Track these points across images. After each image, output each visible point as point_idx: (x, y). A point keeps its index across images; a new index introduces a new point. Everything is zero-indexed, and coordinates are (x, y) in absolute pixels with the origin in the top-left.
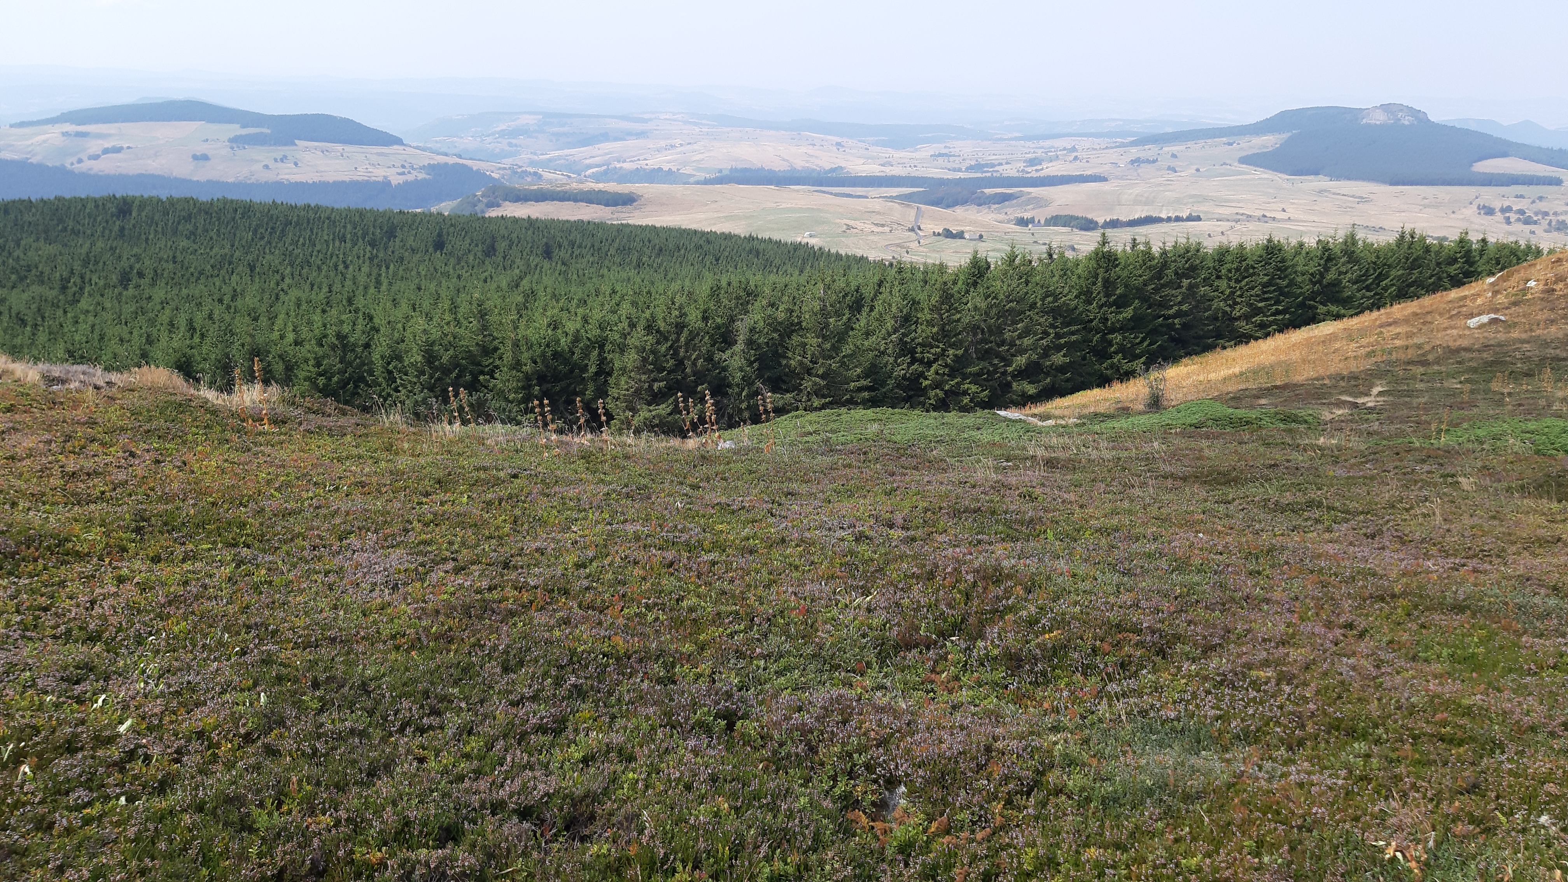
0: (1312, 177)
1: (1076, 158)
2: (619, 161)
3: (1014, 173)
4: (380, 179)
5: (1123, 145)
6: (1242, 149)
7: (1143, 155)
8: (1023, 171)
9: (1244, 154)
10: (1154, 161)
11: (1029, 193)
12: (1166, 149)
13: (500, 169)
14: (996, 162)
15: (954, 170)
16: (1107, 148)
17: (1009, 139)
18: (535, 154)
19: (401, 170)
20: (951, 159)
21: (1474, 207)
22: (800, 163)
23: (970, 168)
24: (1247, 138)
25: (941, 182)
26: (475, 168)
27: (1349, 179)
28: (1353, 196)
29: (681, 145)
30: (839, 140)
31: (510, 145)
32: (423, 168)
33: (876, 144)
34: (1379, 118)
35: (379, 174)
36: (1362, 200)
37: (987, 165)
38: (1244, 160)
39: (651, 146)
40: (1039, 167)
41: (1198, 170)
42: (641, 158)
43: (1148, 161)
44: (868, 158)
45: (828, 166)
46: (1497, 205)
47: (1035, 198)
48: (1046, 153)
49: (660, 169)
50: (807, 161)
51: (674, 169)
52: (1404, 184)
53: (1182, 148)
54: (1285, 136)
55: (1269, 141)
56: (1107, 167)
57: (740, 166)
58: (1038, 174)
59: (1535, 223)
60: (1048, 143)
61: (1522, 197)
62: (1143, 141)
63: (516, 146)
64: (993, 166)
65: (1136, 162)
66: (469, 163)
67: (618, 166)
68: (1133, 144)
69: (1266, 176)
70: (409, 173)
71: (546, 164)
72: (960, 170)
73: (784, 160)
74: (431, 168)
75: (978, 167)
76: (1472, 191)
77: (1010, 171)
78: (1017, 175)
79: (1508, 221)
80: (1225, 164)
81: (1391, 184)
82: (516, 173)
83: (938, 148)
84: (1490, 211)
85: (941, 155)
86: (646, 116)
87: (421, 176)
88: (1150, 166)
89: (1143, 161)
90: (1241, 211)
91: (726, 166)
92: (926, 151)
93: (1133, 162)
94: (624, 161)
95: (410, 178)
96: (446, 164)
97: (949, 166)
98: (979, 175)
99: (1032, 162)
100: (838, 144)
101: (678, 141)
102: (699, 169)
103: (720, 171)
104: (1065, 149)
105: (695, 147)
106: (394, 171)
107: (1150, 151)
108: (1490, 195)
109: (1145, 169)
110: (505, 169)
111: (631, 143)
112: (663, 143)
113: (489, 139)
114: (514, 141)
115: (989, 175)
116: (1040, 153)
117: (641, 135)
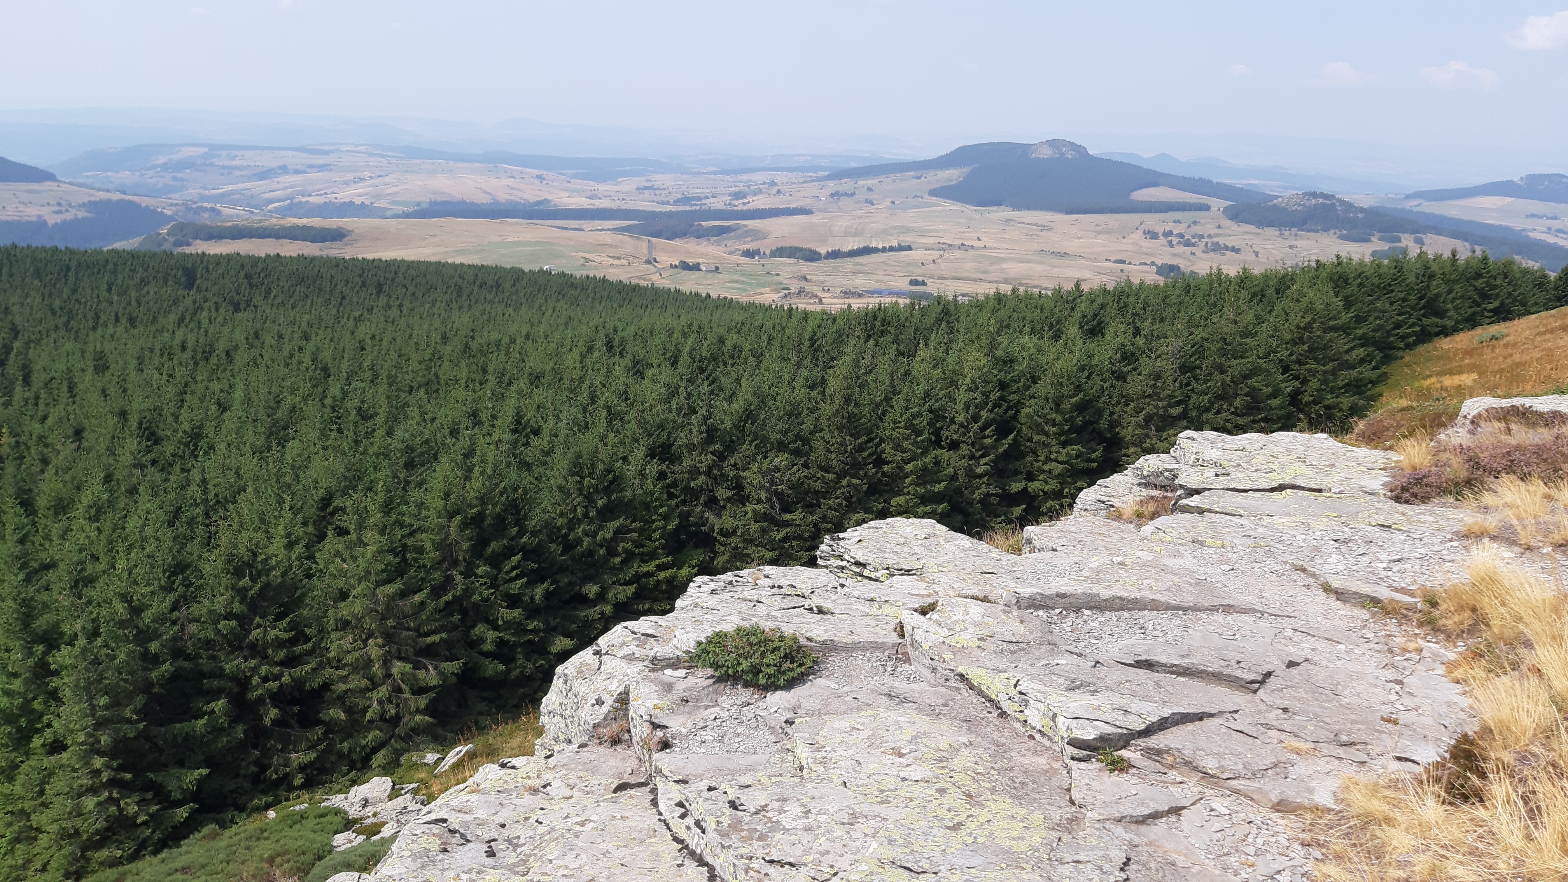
0: (995, 208)
1: (779, 192)
2: (303, 195)
3: (720, 206)
4: (34, 219)
5: (819, 179)
6: (929, 182)
7: (840, 189)
8: (730, 204)
9: (933, 187)
10: (852, 195)
11: (746, 226)
12: (861, 183)
13: (172, 205)
14: (702, 196)
15: (663, 203)
16: (805, 182)
17: (707, 173)
18: (206, 189)
19: (57, 208)
20: (657, 192)
21: (1140, 232)
22: (503, 196)
23: (677, 202)
24: (932, 172)
25: (654, 215)
26: (143, 205)
27: (1029, 209)
28: (1036, 225)
29: (371, 178)
30: (539, 173)
31: (175, 179)
32: (83, 205)
33: (576, 176)
34: (1046, 153)
35: (32, 213)
36: (1045, 228)
37: (693, 199)
38: (933, 193)
39: (337, 179)
40: (746, 201)
41: (893, 203)
42: (329, 191)
43: (847, 195)
44: (573, 191)
45: (532, 199)
46: (1160, 229)
47: (752, 230)
48: (748, 187)
49: (351, 203)
50: (510, 194)
51: (367, 202)
52: (1078, 213)
53: (875, 181)
54: (966, 170)
55: (952, 175)
56: (810, 200)
57: (440, 199)
58: (745, 208)
59: (1194, 245)
60: (745, 177)
61: (1179, 222)
62: (838, 175)
63: (181, 180)
64: (700, 199)
65: (835, 195)
66: (135, 199)
67: (304, 200)
68: (829, 178)
69: (954, 207)
70: (67, 211)
71: (221, 198)
72: (668, 203)
73: (485, 192)
74: (92, 206)
75: (685, 200)
76: (1136, 218)
77: (717, 204)
78: (725, 208)
79: (1171, 244)
80: (916, 196)
81: (1067, 213)
82: (191, 209)
83: (640, 181)
84: (1154, 236)
85: (646, 188)
86: (326, 148)
87: (82, 214)
88: (849, 199)
89: (842, 195)
90: (942, 241)
91: (425, 199)
92: (628, 185)
93: (832, 195)
94: (310, 195)
95: (69, 216)
96: (109, 201)
97: (656, 198)
98: (688, 208)
99: (738, 195)
100: (539, 177)
101: (367, 174)
102: (394, 203)
103: (418, 204)
104: (764, 183)
105: (387, 179)
106: (48, 209)
107: (846, 185)
108: (1152, 221)
109: (844, 201)
110: (177, 204)
111: (314, 176)
112: (350, 176)
113: (151, 173)
114: (179, 175)
115: (698, 208)
116: (741, 187)
117: (322, 168)
